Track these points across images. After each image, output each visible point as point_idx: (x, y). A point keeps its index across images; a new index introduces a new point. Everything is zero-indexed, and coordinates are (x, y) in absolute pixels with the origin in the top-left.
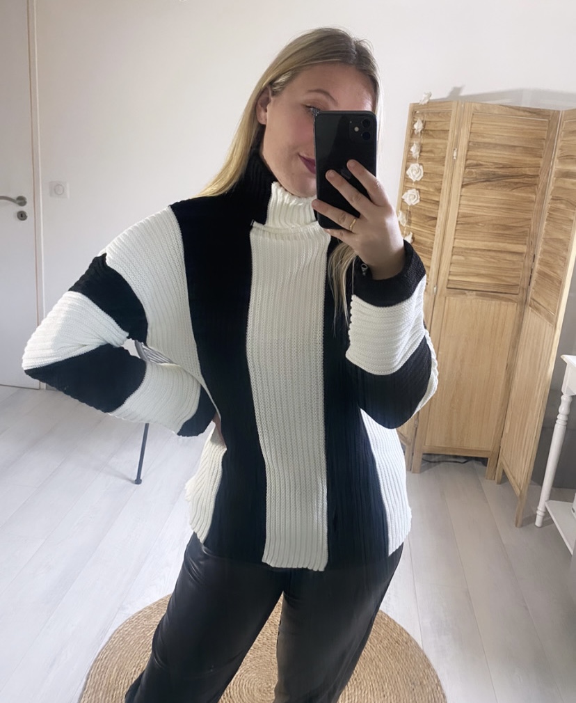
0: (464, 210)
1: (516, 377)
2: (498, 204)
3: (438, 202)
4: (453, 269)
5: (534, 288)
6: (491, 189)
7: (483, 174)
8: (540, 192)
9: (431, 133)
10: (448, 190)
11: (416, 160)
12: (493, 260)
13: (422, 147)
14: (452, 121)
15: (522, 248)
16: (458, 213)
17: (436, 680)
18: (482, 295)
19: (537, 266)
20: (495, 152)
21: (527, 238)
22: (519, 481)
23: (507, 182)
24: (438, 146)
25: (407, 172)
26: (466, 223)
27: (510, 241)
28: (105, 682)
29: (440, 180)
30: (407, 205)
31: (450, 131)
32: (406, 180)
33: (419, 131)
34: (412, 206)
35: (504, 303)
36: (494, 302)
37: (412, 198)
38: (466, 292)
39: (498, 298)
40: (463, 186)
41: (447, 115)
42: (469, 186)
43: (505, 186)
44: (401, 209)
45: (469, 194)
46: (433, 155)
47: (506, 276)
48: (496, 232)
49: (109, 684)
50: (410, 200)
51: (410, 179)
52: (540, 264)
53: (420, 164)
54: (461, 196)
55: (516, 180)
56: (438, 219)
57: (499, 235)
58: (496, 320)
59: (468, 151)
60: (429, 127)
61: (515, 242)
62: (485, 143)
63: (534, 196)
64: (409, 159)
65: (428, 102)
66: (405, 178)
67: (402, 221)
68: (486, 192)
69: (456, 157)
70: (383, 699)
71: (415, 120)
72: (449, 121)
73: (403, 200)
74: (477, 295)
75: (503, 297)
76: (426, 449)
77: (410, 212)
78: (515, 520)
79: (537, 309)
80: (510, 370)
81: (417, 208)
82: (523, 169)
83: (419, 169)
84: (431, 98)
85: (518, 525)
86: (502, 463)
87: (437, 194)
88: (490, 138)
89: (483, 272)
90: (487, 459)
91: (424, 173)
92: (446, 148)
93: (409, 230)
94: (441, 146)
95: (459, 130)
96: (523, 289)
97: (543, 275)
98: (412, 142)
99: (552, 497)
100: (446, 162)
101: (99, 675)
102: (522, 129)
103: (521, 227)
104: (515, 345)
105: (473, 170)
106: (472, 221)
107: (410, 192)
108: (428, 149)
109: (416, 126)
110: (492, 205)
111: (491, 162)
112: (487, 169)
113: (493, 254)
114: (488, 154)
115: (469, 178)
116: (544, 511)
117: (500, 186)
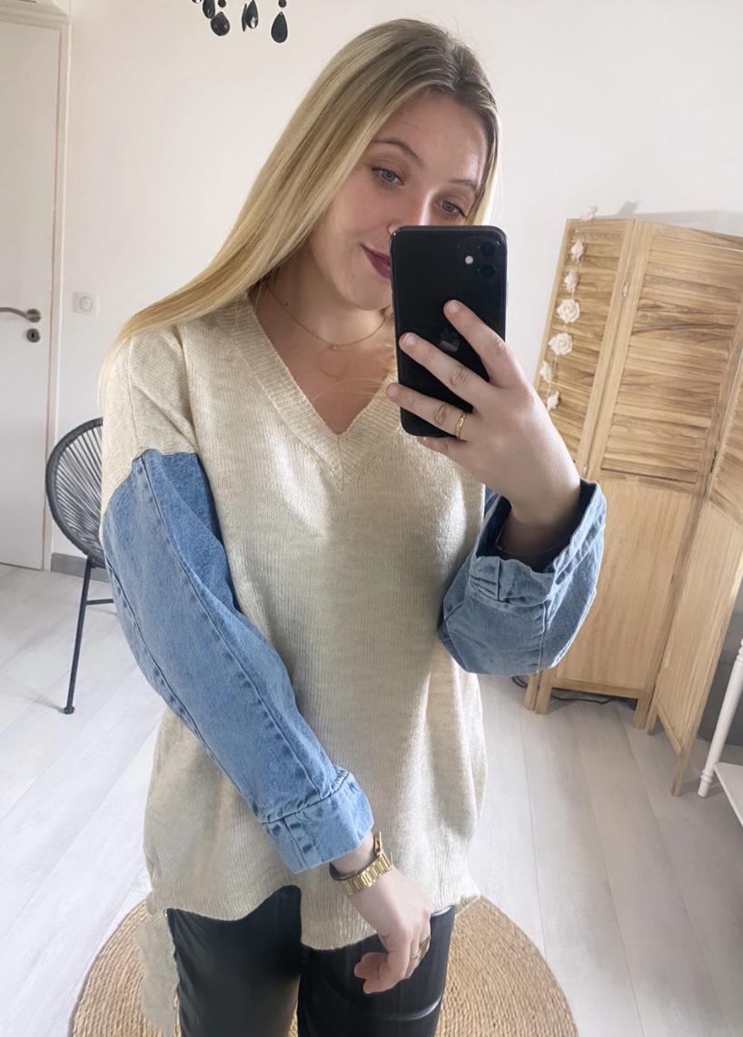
0: (633, 366)
1: (684, 594)
2: (677, 360)
3: (598, 352)
4: (611, 444)
5: (717, 477)
6: (670, 341)
7: (661, 319)
8: (735, 348)
9: (593, 260)
10: (613, 338)
11: (570, 294)
12: (667, 436)
13: (579, 278)
14: (624, 246)
15: (706, 422)
16: (624, 370)
17: (564, 1006)
19: (724, 448)
20: (678, 290)
21: (713, 409)
22: (680, 734)
23: (691, 332)
24: (602, 278)
25: (559, 310)
26: (633, 383)
27: (692, 412)
28: (110, 988)
29: (603, 323)
30: (555, 355)
31: (621, 260)
32: (555, 320)
33: (578, 256)
34: (561, 357)
35: (675, 493)
36: (662, 492)
37: (561, 345)
38: (627, 475)
39: (670, 487)
40: (633, 333)
41: (617, 237)
42: (641, 335)
43: (689, 337)
44: (546, 359)
45: (640, 345)
46: (594, 290)
47: (682, 459)
48: (672, 398)
49: (116, 992)
50: (559, 347)
51: (562, 320)
52: (728, 444)
53: (576, 301)
54: (629, 346)
55: (705, 331)
56: (596, 376)
57: (677, 403)
58: (663, 515)
59: (643, 286)
60: (592, 252)
61: (696, 412)
62: (666, 278)
63: (726, 353)
64: (561, 293)
65: (593, 219)
66: (553, 318)
67: (547, 376)
68: (663, 343)
69: (627, 294)
71: (573, 241)
72: (621, 245)
73: (548, 348)
74: (640, 480)
75: (670, 484)
76: (557, 683)
77: (557, 364)
78: (671, 785)
79: (720, 504)
80: (677, 583)
81: (568, 360)
82: (715, 316)
83: (574, 307)
84: (597, 214)
85: (677, 791)
86: (656, 707)
87: (597, 341)
88: (673, 271)
89: (652, 450)
90: (637, 700)
91: (581, 313)
92: (613, 281)
93: (554, 389)
94: (607, 278)
95: (633, 258)
96: (702, 476)
97: (730, 459)
98: (567, 270)
99: (724, 758)
100: (612, 300)
101: (101, 979)
102: (718, 263)
103: (706, 394)
104: (685, 550)
105: (649, 314)
106: (642, 382)
107: (559, 336)
108: (588, 281)
109: (574, 250)
110: (669, 362)
111: (672, 304)
112: (667, 314)
113: (666, 427)
114: (670, 294)
115: (643, 323)
116: (711, 775)
117: (682, 337)
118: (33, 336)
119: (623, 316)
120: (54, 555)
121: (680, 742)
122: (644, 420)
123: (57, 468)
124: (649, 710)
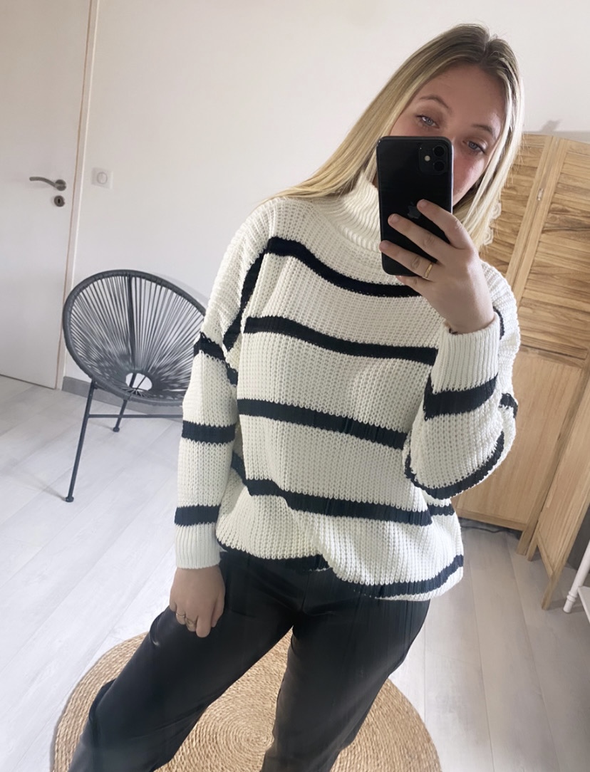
0: (541, 259)
1: (568, 449)
2: (579, 256)
3: (514, 245)
6: (573, 240)
7: (567, 221)
9: (516, 168)
10: (526, 234)
12: (566, 319)
14: (542, 158)
16: (534, 261)
18: (544, 355)
20: (585, 198)
22: (553, 561)
24: (522, 183)
26: (540, 273)
27: (585, 300)
29: (519, 221)
31: (538, 170)
35: (567, 367)
36: (556, 365)
38: (529, 349)
39: (563, 360)
40: (543, 232)
41: (538, 150)
42: (550, 233)
45: (548, 241)
46: (515, 193)
47: (574, 338)
48: (570, 287)
54: (539, 242)
56: (510, 265)
57: (575, 292)
58: (556, 384)
59: (555, 193)
62: (575, 187)
68: (567, 241)
69: (541, 199)
70: (376, 768)
72: (540, 157)
74: (539, 354)
75: (568, 361)
78: (542, 601)
80: (563, 440)
81: (490, 249)
85: (546, 606)
86: (537, 539)
87: (513, 236)
88: (581, 181)
89: (551, 329)
90: (522, 532)
91: (503, 212)
92: (531, 187)
94: (526, 184)
95: (548, 171)
99: (586, 582)
100: (528, 203)
104: (572, 414)
105: (558, 216)
106: (547, 272)
108: (511, 186)
110: (572, 257)
111: (578, 209)
112: (573, 217)
113: (564, 311)
114: (576, 200)
115: (552, 224)
116: (575, 596)
117: (584, 238)
118: (59, 201)
119: (536, 217)
120: (65, 378)
121: (553, 567)
122: (547, 304)
123: (72, 308)
124: (530, 541)
